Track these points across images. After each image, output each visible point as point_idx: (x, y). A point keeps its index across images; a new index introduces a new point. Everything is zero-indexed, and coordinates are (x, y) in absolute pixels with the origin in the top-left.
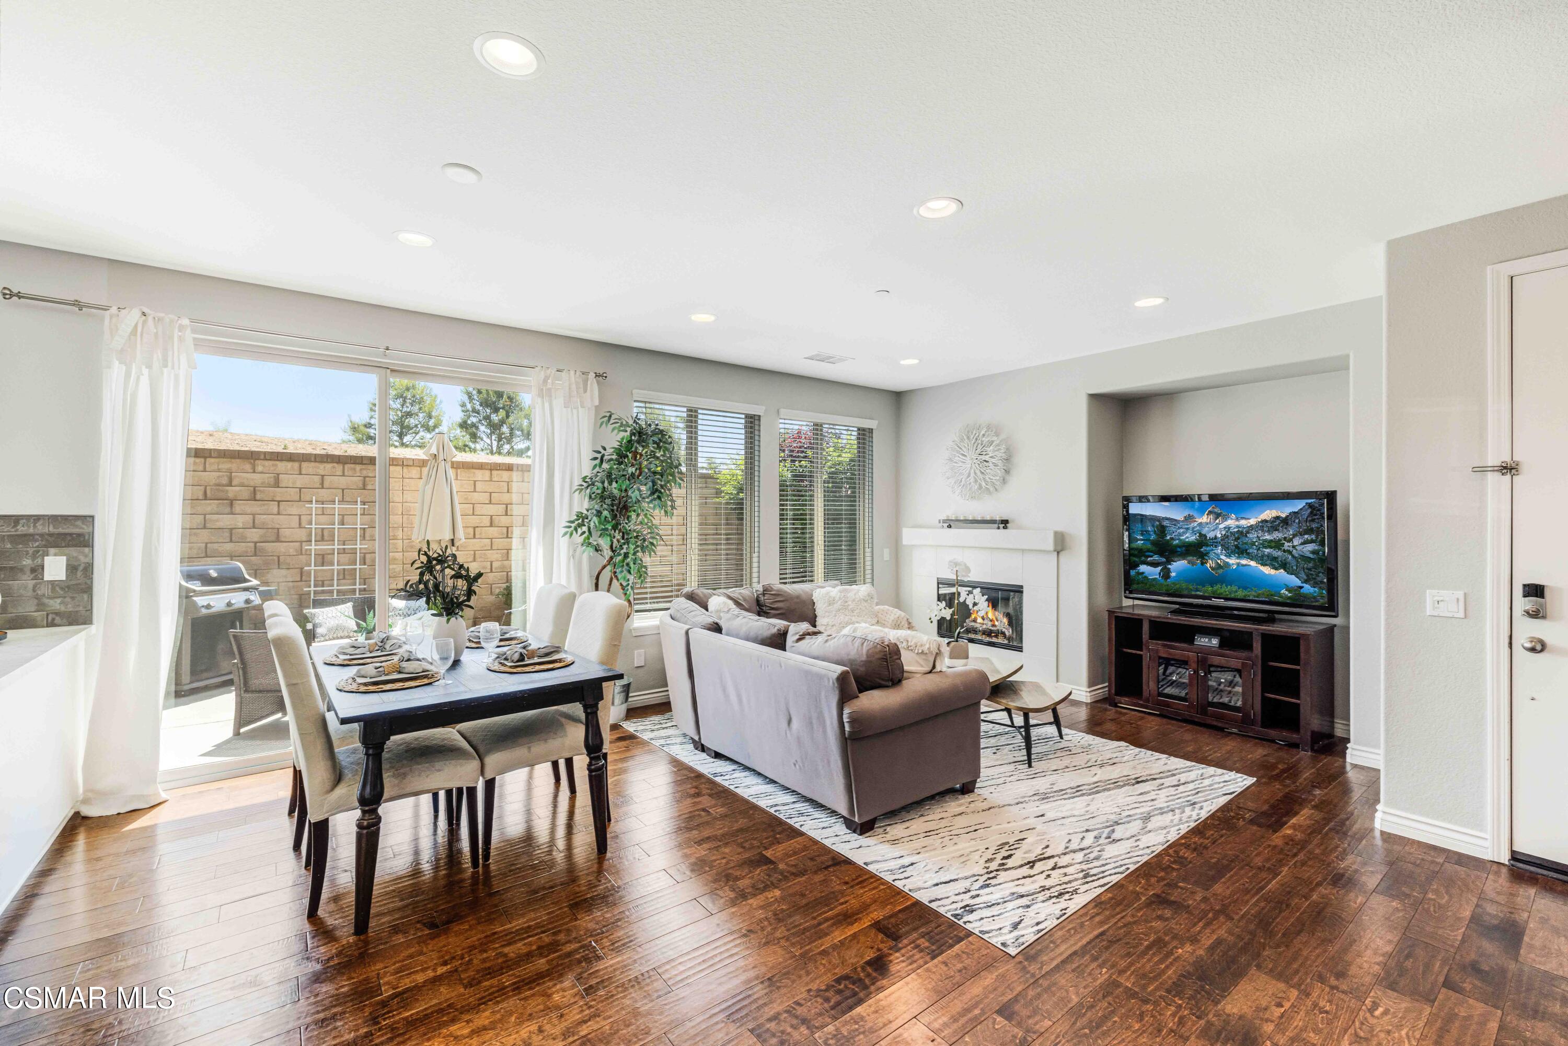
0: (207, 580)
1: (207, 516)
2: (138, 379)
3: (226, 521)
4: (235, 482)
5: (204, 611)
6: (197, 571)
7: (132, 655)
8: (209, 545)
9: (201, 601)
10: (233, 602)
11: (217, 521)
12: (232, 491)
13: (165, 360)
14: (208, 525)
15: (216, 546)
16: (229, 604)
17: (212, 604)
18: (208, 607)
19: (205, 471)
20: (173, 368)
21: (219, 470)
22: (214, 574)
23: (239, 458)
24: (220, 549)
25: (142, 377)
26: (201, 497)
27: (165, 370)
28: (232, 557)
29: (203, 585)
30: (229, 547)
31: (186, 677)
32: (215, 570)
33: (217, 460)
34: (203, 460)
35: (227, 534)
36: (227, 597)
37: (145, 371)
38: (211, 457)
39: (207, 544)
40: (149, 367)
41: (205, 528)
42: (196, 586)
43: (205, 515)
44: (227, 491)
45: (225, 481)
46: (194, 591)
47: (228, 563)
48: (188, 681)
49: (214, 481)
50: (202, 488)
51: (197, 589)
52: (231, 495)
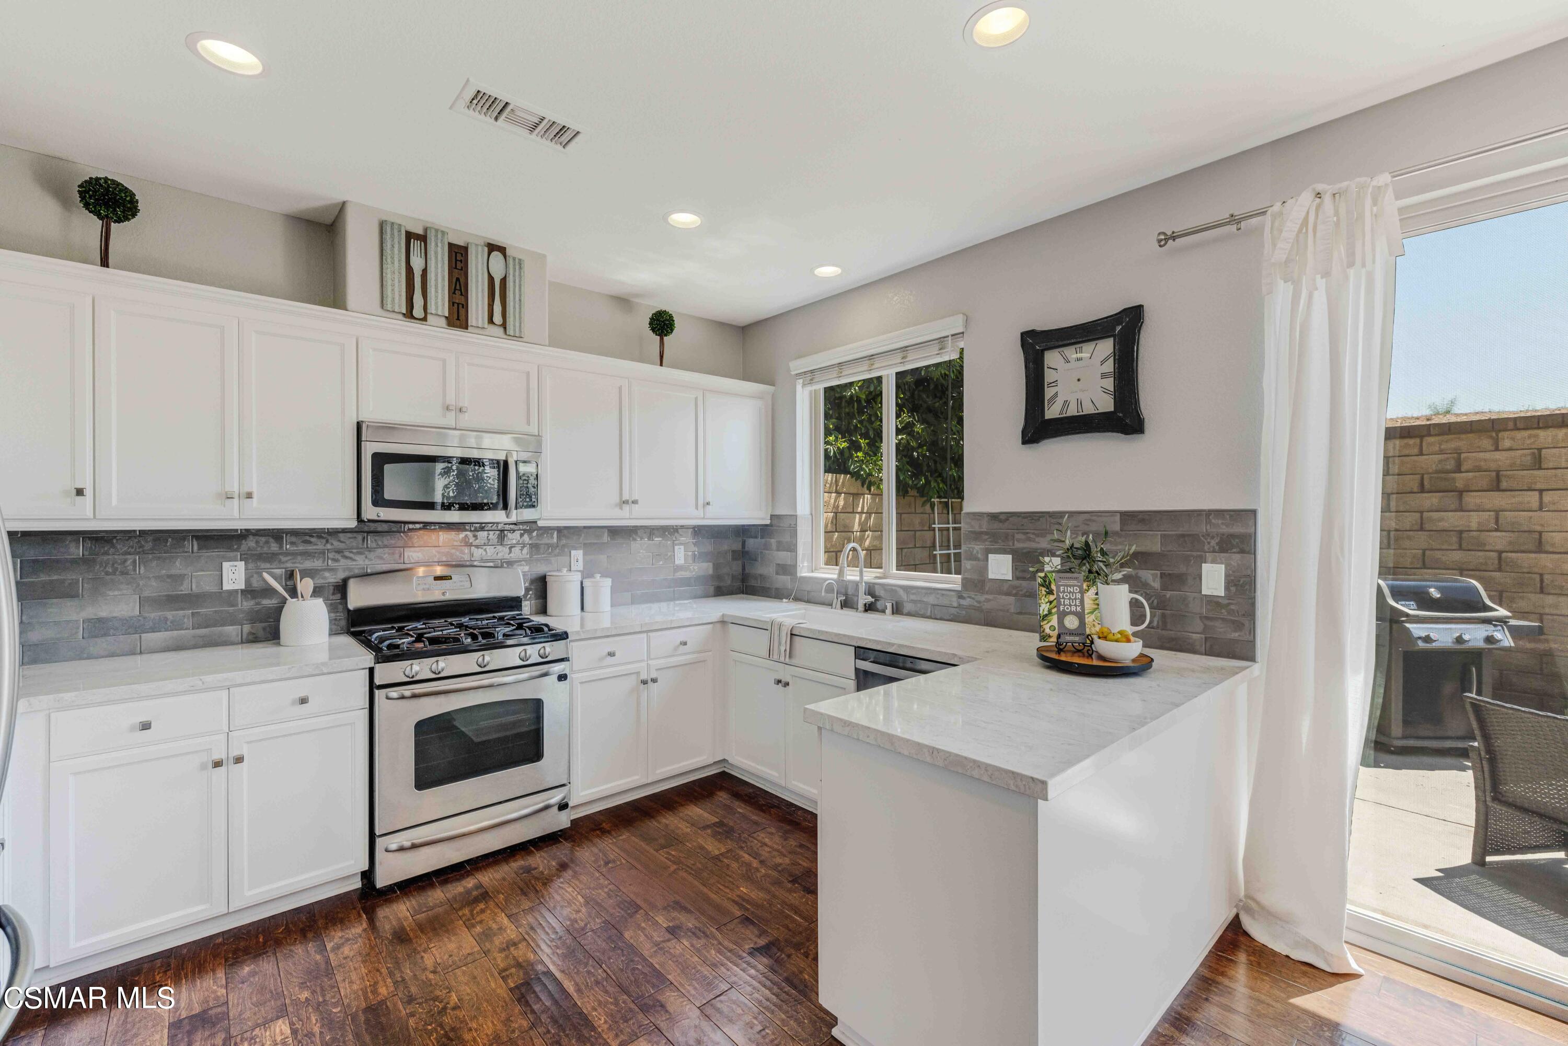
0: (1425, 602)
1: (1425, 514)
2: (1310, 296)
3: (1452, 520)
4: (1463, 468)
5: (1421, 644)
6: (1409, 587)
7: (1305, 726)
8: (1427, 553)
9: (1417, 630)
10: (1466, 637)
11: (1441, 520)
12: (1460, 480)
13: (1351, 254)
14: (1427, 526)
15: (1438, 554)
16: (1459, 640)
17: (1432, 635)
18: (1427, 639)
19: (1421, 454)
20: (1364, 265)
21: (1441, 452)
22: (1435, 593)
23: (1471, 432)
24: (1444, 558)
25: (1316, 293)
26: (1415, 490)
27: (1351, 272)
28: (1462, 571)
29: (1419, 609)
30: (1457, 556)
31: (1397, 729)
32: (1437, 588)
33: (1437, 438)
34: (1418, 441)
35: (1455, 539)
36: (1456, 629)
37: (1321, 282)
38: (1429, 435)
39: (1424, 551)
40: (1326, 274)
41: (1422, 529)
42: (1408, 608)
43: (1422, 512)
44: (1454, 479)
45: (1450, 465)
46: (1407, 615)
47: (1456, 581)
48: (1400, 735)
49: (1434, 467)
50: (1418, 477)
51: (1411, 612)
52: (1459, 485)
